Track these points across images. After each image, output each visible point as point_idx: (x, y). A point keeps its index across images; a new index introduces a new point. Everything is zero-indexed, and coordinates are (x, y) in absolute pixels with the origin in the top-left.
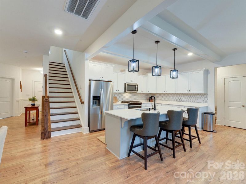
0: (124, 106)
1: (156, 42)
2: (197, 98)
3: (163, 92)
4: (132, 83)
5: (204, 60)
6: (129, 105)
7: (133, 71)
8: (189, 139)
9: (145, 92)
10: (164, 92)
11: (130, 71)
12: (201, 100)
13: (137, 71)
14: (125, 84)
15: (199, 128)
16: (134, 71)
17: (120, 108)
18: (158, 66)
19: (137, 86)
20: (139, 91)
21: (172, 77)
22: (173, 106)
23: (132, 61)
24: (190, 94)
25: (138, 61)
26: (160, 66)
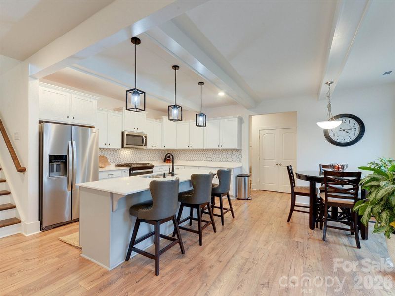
0: (121, 172)
1: (174, 66)
2: (230, 156)
3: (186, 148)
4: (135, 132)
5: (238, 104)
6: (130, 170)
7: (135, 109)
8: (220, 214)
9: (158, 147)
10: (188, 148)
11: (129, 109)
12: (234, 158)
13: (142, 110)
14: (123, 133)
15: (232, 196)
16: (137, 110)
17: (113, 176)
18: (177, 105)
19: (146, 137)
20: (149, 146)
21: (197, 124)
22: (200, 168)
23: (132, 92)
24: (221, 150)
25: (144, 93)
26: (180, 106)
